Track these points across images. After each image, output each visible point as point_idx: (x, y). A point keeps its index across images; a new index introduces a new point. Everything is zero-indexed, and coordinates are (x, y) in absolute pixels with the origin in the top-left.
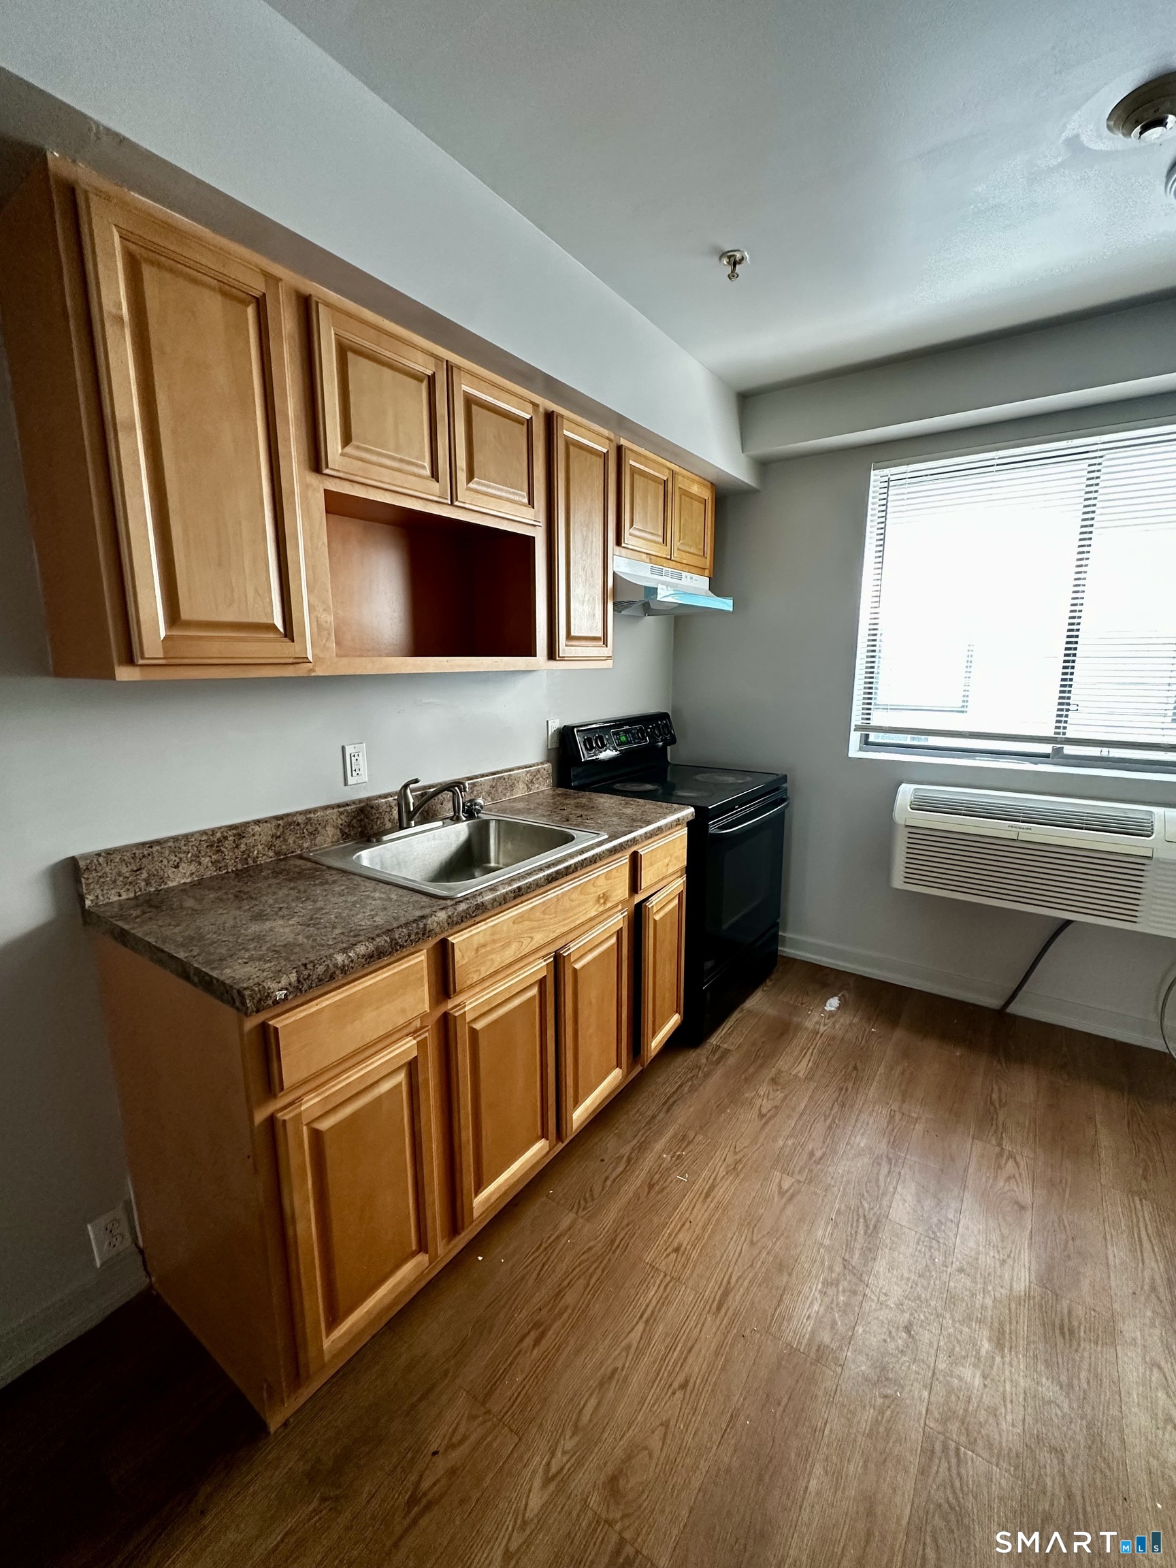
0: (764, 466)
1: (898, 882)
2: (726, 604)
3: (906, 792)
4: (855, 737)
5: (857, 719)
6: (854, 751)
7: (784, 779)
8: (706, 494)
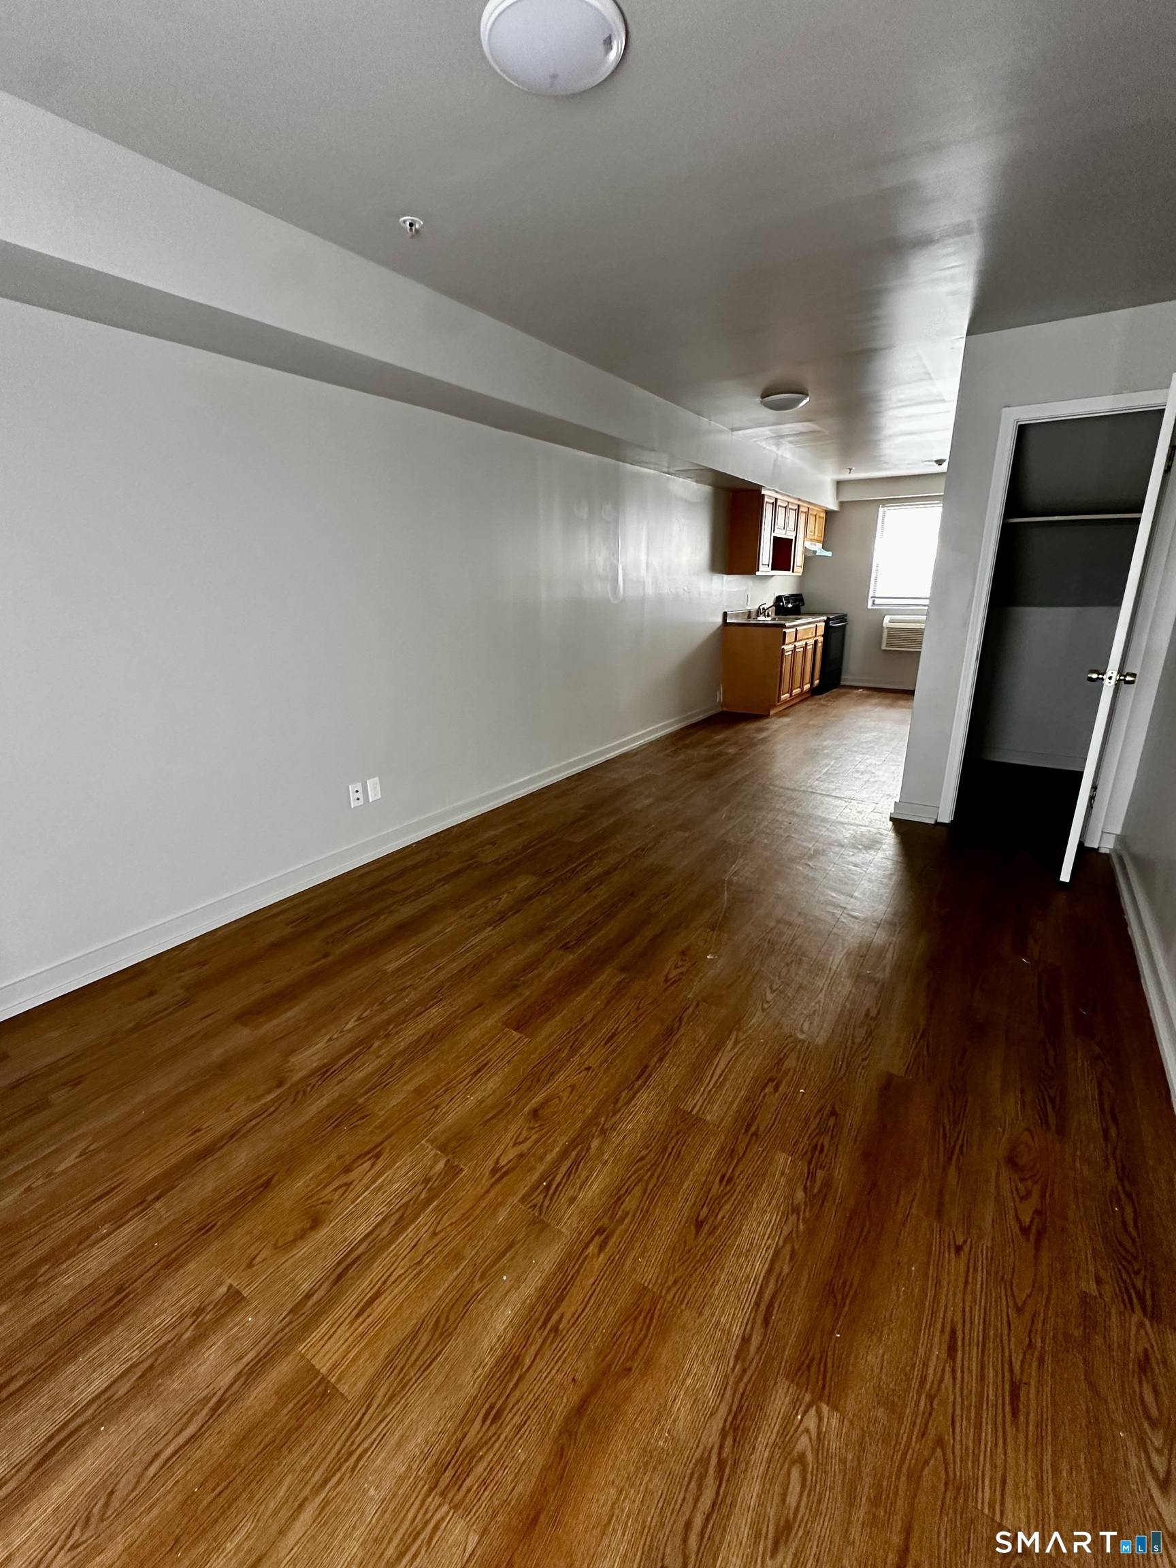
0: (842, 504)
1: (884, 647)
2: (829, 554)
3: (887, 619)
4: (870, 601)
5: (871, 594)
6: (870, 606)
7: (846, 615)
8: (823, 515)
